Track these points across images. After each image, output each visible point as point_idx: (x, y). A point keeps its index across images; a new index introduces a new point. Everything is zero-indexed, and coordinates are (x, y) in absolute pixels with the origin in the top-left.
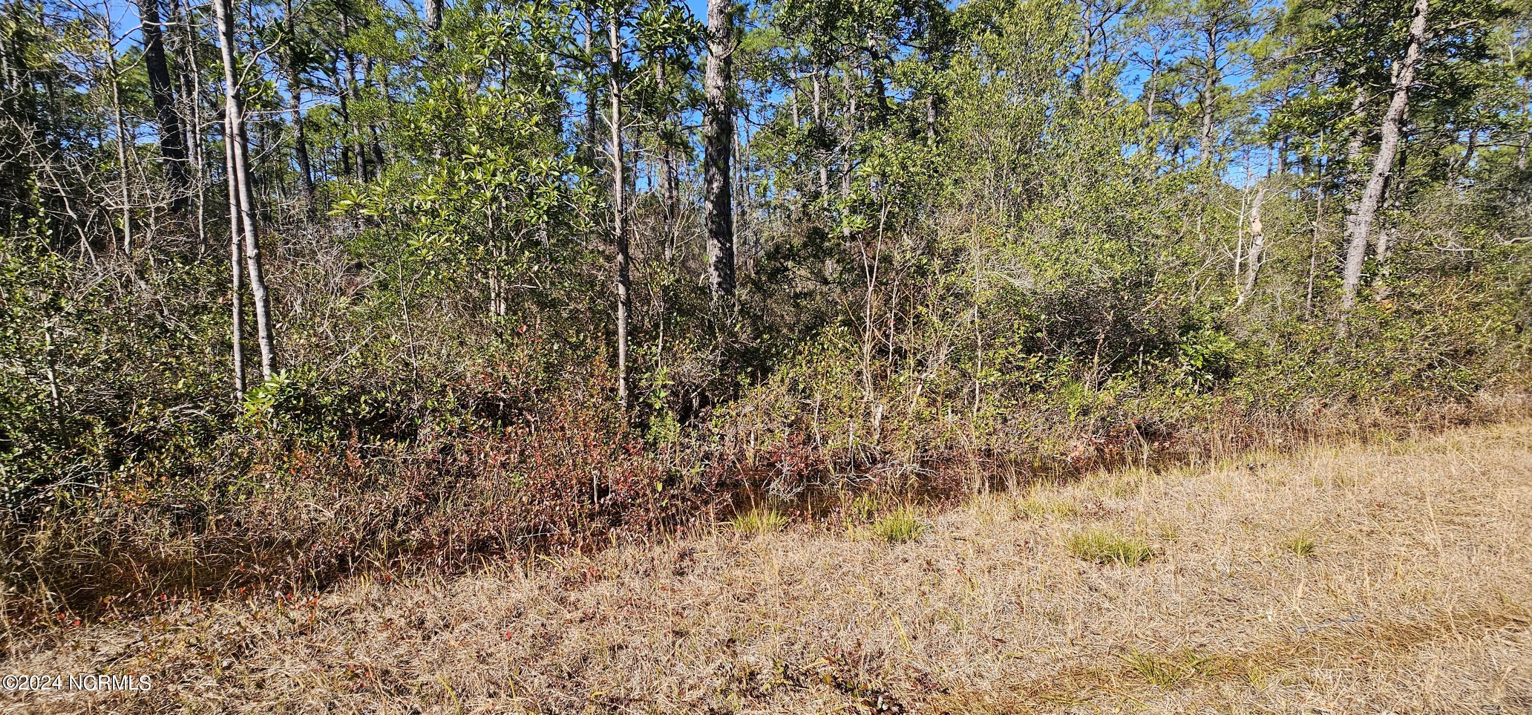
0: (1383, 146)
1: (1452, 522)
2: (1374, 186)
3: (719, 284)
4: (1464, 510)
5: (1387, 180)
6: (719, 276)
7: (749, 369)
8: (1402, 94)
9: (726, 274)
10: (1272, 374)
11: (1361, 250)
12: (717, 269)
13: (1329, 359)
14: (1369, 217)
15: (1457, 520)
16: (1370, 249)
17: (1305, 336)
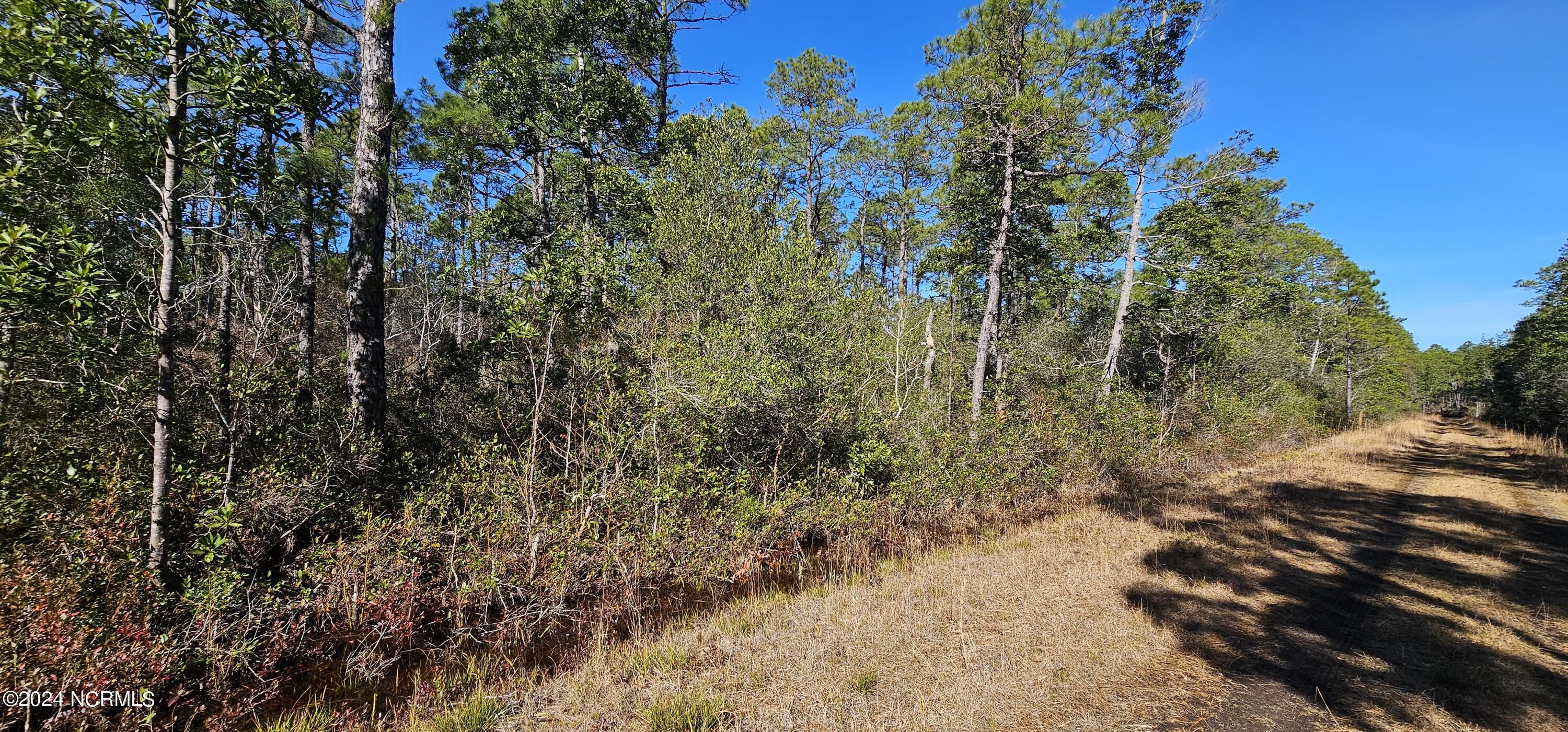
13: (962, 462)
17: (945, 443)
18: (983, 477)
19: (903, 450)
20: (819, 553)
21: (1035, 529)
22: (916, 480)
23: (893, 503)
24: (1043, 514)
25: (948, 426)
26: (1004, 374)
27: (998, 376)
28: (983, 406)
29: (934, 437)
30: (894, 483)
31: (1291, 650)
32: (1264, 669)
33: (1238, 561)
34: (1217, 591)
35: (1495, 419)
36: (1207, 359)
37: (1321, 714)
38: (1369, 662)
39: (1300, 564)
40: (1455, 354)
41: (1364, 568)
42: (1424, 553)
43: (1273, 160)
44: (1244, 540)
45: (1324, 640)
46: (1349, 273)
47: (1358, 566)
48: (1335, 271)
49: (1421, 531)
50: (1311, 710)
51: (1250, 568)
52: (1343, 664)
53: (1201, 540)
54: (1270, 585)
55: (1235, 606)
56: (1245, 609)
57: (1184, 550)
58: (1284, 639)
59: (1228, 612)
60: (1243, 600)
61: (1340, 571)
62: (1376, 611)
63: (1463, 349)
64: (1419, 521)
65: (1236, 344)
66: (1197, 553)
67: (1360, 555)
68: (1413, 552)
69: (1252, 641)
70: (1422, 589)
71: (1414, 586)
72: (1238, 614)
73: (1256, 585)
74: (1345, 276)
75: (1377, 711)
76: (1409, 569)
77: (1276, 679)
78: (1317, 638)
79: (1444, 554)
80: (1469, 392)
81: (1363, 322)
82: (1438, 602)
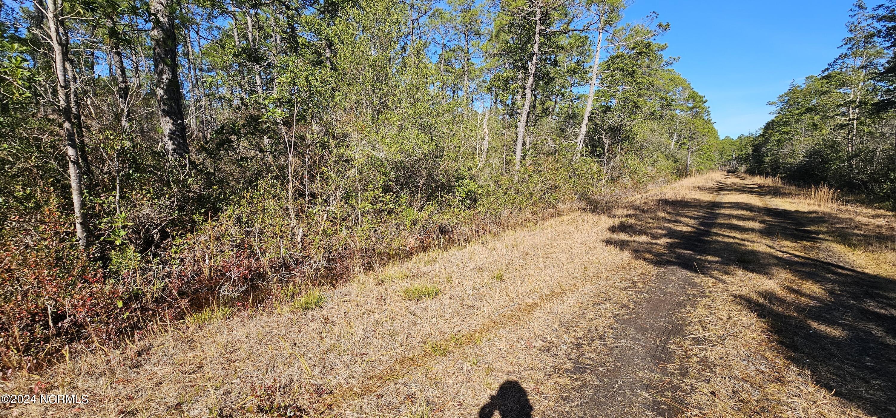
0: (527, 99)
1: (548, 257)
2: (524, 116)
3: (174, 150)
4: (552, 251)
5: (529, 113)
6: (174, 144)
7: (203, 211)
8: (532, 76)
9: (179, 143)
10: (492, 199)
11: (521, 144)
12: (171, 138)
13: (512, 192)
14: (523, 129)
15: (549, 256)
16: (524, 144)
17: (503, 182)
18: (523, 199)
19: (482, 186)
20: (447, 236)
21: (552, 221)
22: (489, 201)
23: (479, 213)
24: (553, 216)
25: (504, 173)
26: (530, 146)
27: (528, 147)
28: (521, 163)
29: (498, 179)
30: (479, 203)
31: (678, 256)
32: (669, 263)
33: (649, 228)
34: (643, 238)
35: (751, 172)
36: (626, 141)
37: (695, 275)
38: (710, 258)
39: (676, 228)
40: (735, 141)
41: (703, 228)
42: (726, 222)
43: (667, 30)
44: (650, 221)
45: (691, 252)
46: (694, 97)
47: (700, 227)
48: (687, 95)
49: (724, 214)
50: (690, 274)
51: (655, 230)
52: (700, 259)
53: (632, 221)
54: (665, 236)
55: (652, 244)
56: (656, 244)
57: (624, 225)
58: (675, 253)
59: (649, 246)
60: (654, 241)
61: (693, 230)
62: (710, 242)
63: (739, 138)
64: (723, 211)
65: (640, 133)
66: (631, 226)
67: (701, 224)
68: (722, 222)
69: (663, 255)
70: (727, 234)
71: (724, 233)
72: (654, 246)
73: (659, 236)
74: (692, 98)
75: (715, 272)
76: (722, 228)
77: (674, 265)
78: (688, 252)
79: (735, 222)
80: (740, 160)
81: (698, 122)
82: (734, 238)
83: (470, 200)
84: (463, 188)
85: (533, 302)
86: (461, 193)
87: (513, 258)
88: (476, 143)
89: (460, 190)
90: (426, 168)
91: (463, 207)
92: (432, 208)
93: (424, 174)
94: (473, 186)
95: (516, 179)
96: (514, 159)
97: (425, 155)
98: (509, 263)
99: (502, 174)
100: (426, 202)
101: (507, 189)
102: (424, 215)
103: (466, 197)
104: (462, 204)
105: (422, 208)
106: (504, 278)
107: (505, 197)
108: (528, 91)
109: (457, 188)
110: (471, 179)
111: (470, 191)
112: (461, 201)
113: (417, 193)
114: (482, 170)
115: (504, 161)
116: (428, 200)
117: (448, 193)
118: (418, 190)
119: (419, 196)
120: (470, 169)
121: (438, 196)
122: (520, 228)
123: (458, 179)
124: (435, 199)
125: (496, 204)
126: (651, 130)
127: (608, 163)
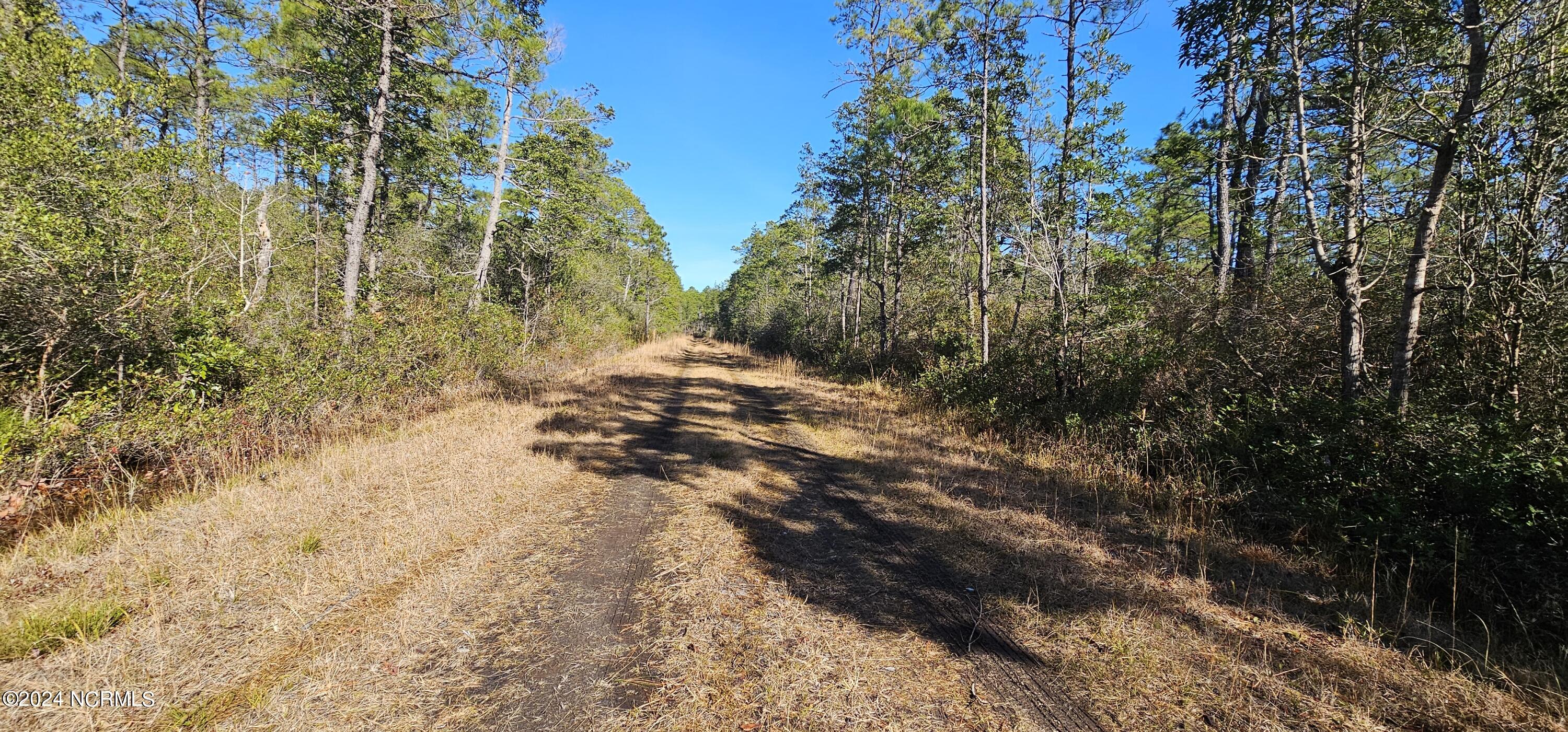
0: (367, 179)
1: (425, 488)
2: (362, 212)
4: (432, 477)
5: (372, 208)
8: (377, 137)
10: (287, 381)
11: (356, 267)
13: (337, 364)
14: (360, 238)
16: (363, 267)
17: (314, 343)
18: (364, 379)
19: (257, 352)
20: (150, 474)
21: (432, 420)
22: (279, 385)
23: (251, 411)
24: (432, 410)
25: (316, 325)
26: (378, 273)
27: (372, 276)
28: (357, 305)
29: (300, 337)
30: (250, 389)
31: (641, 459)
32: (628, 471)
33: (599, 420)
34: (591, 437)
35: (719, 337)
36: (559, 280)
37: (662, 483)
38: (679, 457)
39: (636, 418)
40: (701, 295)
41: (669, 415)
42: (695, 405)
43: (612, 117)
44: (599, 409)
45: (656, 452)
46: (650, 225)
47: (666, 415)
48: (641, 222)
49: (693, 394)
50: (657, 483)
51: (607, 423)
52: (667, 461)
53: (573, 411)
54: (622, 430)
55: (604, 444)
56: (610, 444)
57: (561, 418)
58: (635, 455)
59: (600, 448)
60: (607, 440)
61: (658, 418)
62: (678, 434)
63: (705, 291)
64: (691, 390)
66: (572, 419)
67: (667, 410)
68: (691, 405)
69: (619, 459)
70: (697, 421)
71: (694, 421)
72: (607, 448)
73: (614, 432)
75: (687, 476)
76: (690, 413)
77: (636, 474)
78: (653, 451)
79: (705, 404)
80: (706, 319)
81: (658, 264)
82: (706, 426)
83: (224, 382)
84: (200, 355)
85: (395, 580)
86: (192, 367)
87: (345, 501)
88: (238, 255)
89: (190, 360)
90: (66, 303)
91: (202, 401)
92: (92, 407)
93: (63, 318)
94: (231, 351)
95: (346, 339)
96: (342, 298)
97: (64, 270)
98: (334, 513)
99: (310, 326)
100: (71, 391)
101: (324, 358)
102: (64, 425)
103: (209, 378)
104: (199, 394)
105: (54, 408)
106: (325, 545)
107: (320, 375)
108: (369, 164)
109: (182, 355)
110: (223, 334)
111: (224, 363)
112: (194, 386)
113: (36, 368)
114: (257, 316)
115: (316, 299)
116: (79, 384)
117: (150, 367)
118: (40, 360)
119: (42, 373)
120: (220, 312)
121: (116, 376)
122: (358, 439)
123: (182, 335)
124: (103, 383)
125: (296, 392)
126: (595, 267)
127: (531, 316)
